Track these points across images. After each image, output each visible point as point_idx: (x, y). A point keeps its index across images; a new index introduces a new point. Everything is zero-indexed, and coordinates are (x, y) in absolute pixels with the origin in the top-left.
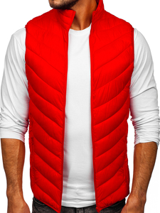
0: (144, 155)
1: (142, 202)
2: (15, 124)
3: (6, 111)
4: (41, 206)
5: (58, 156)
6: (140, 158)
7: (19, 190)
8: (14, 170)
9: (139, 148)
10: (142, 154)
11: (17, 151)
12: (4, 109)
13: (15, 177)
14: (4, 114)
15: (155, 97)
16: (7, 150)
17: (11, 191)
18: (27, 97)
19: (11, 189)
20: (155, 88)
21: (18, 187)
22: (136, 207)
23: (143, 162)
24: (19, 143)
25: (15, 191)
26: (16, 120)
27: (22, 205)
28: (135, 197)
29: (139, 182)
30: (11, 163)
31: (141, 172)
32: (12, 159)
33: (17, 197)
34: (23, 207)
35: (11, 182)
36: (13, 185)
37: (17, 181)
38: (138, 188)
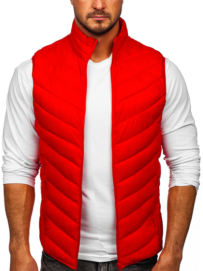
0: (181, 200)
1: (177, 260)
2: (21, 167)
3: (9, 154)
4: (51, 261)
5: (75, 201)
6: (175, 204)
7: (24, 243)
8: (19, 219)
9: (174, 192)
10: (178, 199)
11: (23, 197)
12: (8, 151)
13: (20, 228)
14: (7, 156)
15: (194, 135)
16: (12, 197)
17: (14, 245)
18: (35, 137)
19: (14, 242)
20: (193, 125)
21: (23, 239)
22: (169, 265)
23: (178, 210)
24: (26, 188)
25: (19, 245)
26: (23, 163)
27: (28, 261)
28: (169, 254)
29: (174, 236)
30: (16, 211)
31: (176, 222)
32: (17, 206)
33: (21, 251)
34: (29, 264)
35: (15, 234)
36: (17, 238)
37: (22, 233)
38: (173, 242)
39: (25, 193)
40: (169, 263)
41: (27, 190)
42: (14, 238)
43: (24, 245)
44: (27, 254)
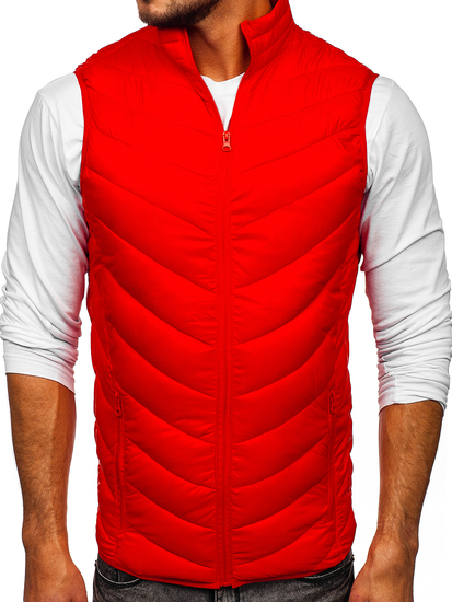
7: (55, 529)
8: (42, 468)
11: (49, 417)
13: (46, 494)
16: (26, 409)
17: (34, 532)
19: (34, 523)
21: (53, 519)
22: (395, 567)
24: (56, 390)
25: (43, 532)
26: (48, 325)
27: (64, 573)
28: (391, 542)
29: (401, 501)
30: (34, 448)
31: (403, 473)
32: (37, 437)
33: (49, 549)
34: (66, 580)
35: (35, 505)
36: (38, 516)
37: (49, 504)
38: (398, 515)
39: (55, 405)
40: (395, 562)
41: (60, 398)
42: (32, 516)
43: (55, 535)
44: (62, 556)
